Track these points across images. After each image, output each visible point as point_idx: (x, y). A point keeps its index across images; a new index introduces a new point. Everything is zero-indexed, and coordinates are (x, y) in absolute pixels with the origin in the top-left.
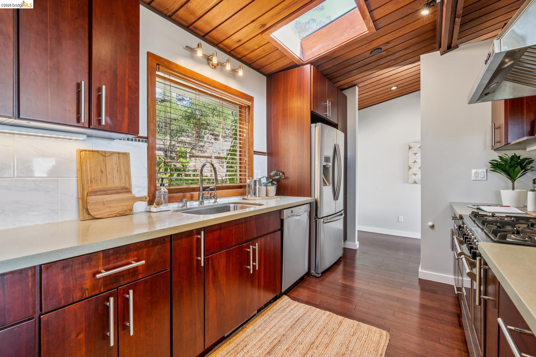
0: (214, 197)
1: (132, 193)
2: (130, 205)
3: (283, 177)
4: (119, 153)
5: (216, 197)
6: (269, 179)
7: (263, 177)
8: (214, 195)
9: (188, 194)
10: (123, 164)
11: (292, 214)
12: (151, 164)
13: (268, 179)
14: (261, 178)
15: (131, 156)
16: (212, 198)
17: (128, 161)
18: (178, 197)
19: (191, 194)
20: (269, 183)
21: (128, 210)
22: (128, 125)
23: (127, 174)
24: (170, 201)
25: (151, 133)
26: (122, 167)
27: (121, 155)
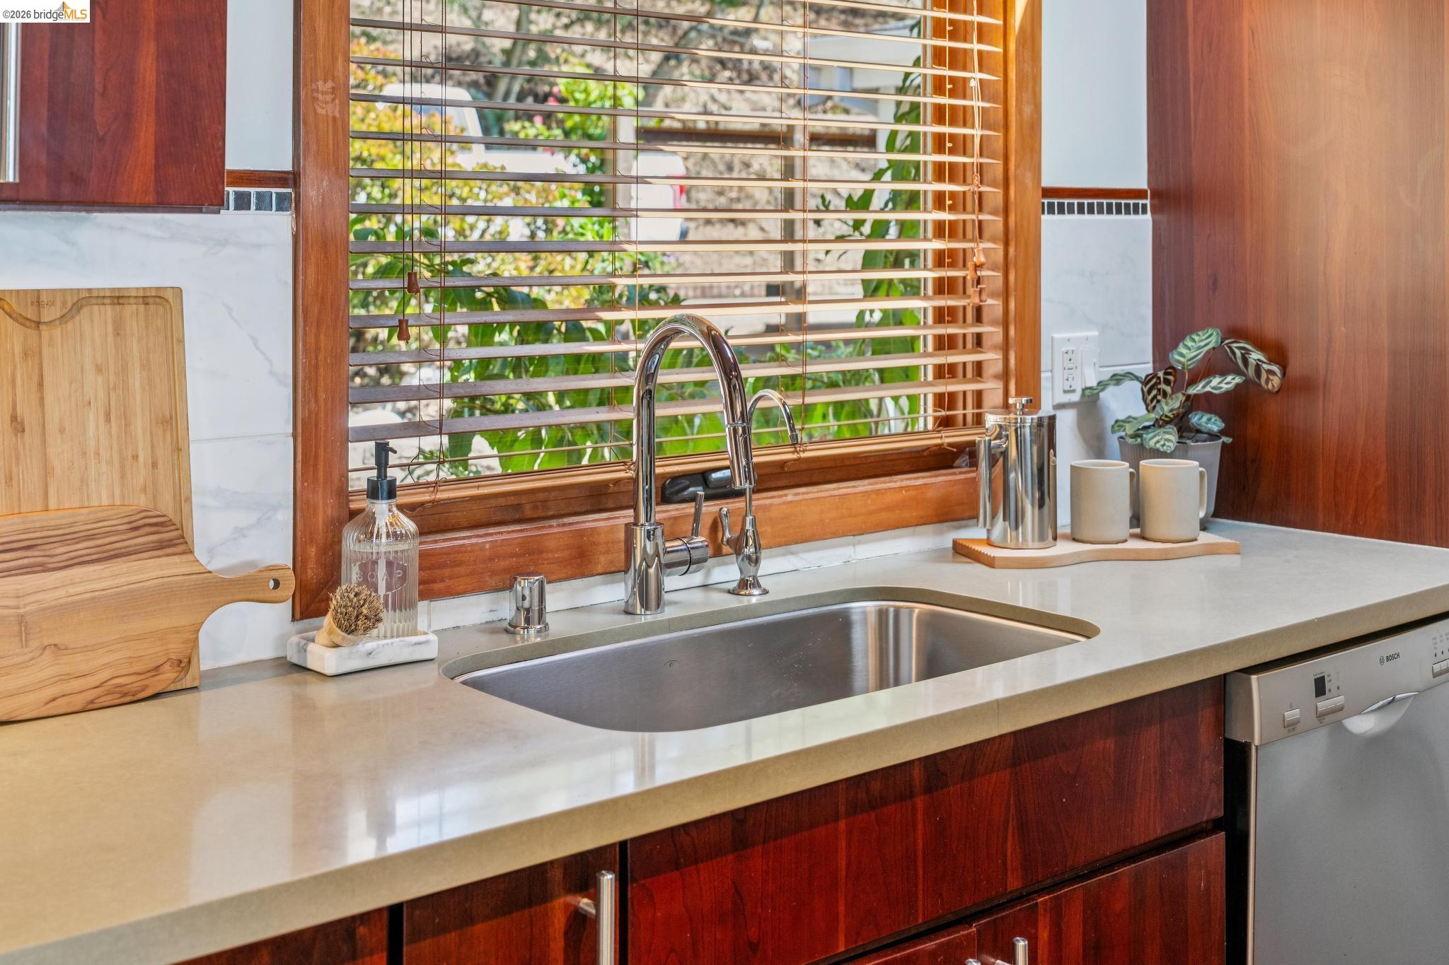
0: (737, 545)
1: (191, 552)
2: (177, 631)
3: (1276, 381)
4: (118, 298)
5: (750, 550)
6: (1168, 389)
7: (1117, 379)
8: (737, 535)
9: (555, 532)
10: (146, 366)
11: (1324, 704)
12: (318, 349)
13: (1152, 388)
14: (1102, 385)
15: (190, 305)
16: (726, 549)
17: (174, 344)
18: (491, 559)
19: (581, 533)
20: (1160, 423)
21: (167, 667)
22: (157, 158)
23: (164, 431)
24: (437, 586)
25: (314, 147)
26: (137, 384)
27: (129, 310)
